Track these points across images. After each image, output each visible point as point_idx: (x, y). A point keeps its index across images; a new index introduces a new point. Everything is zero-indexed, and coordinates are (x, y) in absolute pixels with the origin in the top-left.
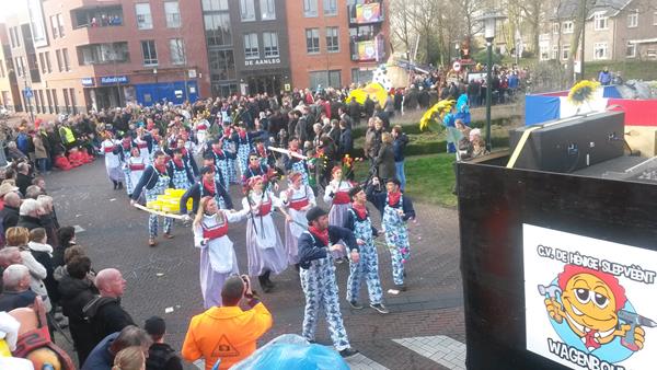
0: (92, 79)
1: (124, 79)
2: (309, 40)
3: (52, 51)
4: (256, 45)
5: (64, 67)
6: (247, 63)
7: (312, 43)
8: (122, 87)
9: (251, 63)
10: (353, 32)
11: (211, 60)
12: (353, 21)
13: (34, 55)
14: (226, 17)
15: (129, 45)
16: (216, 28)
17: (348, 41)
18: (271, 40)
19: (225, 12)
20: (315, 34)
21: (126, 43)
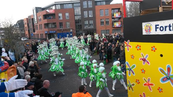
0: (47, 32)
1: (55, 32)
2: (101, 22)
3: (38, 25)
4: (87, 23)
5: (41, 29)
6: (85, 28)
7: (102, 23)
8: (54, 34)
9: (86, 28)
10: (113, 20)
11: (76, 27)
12: (113, 17)
13: (34, 26)
14: (80, 16)
15: (57, 23)
16: (78, 19)
17: (112, 22)
18: (91, 22)
19: (80, 15)
20: (103, 20)
21: (56, 23)
